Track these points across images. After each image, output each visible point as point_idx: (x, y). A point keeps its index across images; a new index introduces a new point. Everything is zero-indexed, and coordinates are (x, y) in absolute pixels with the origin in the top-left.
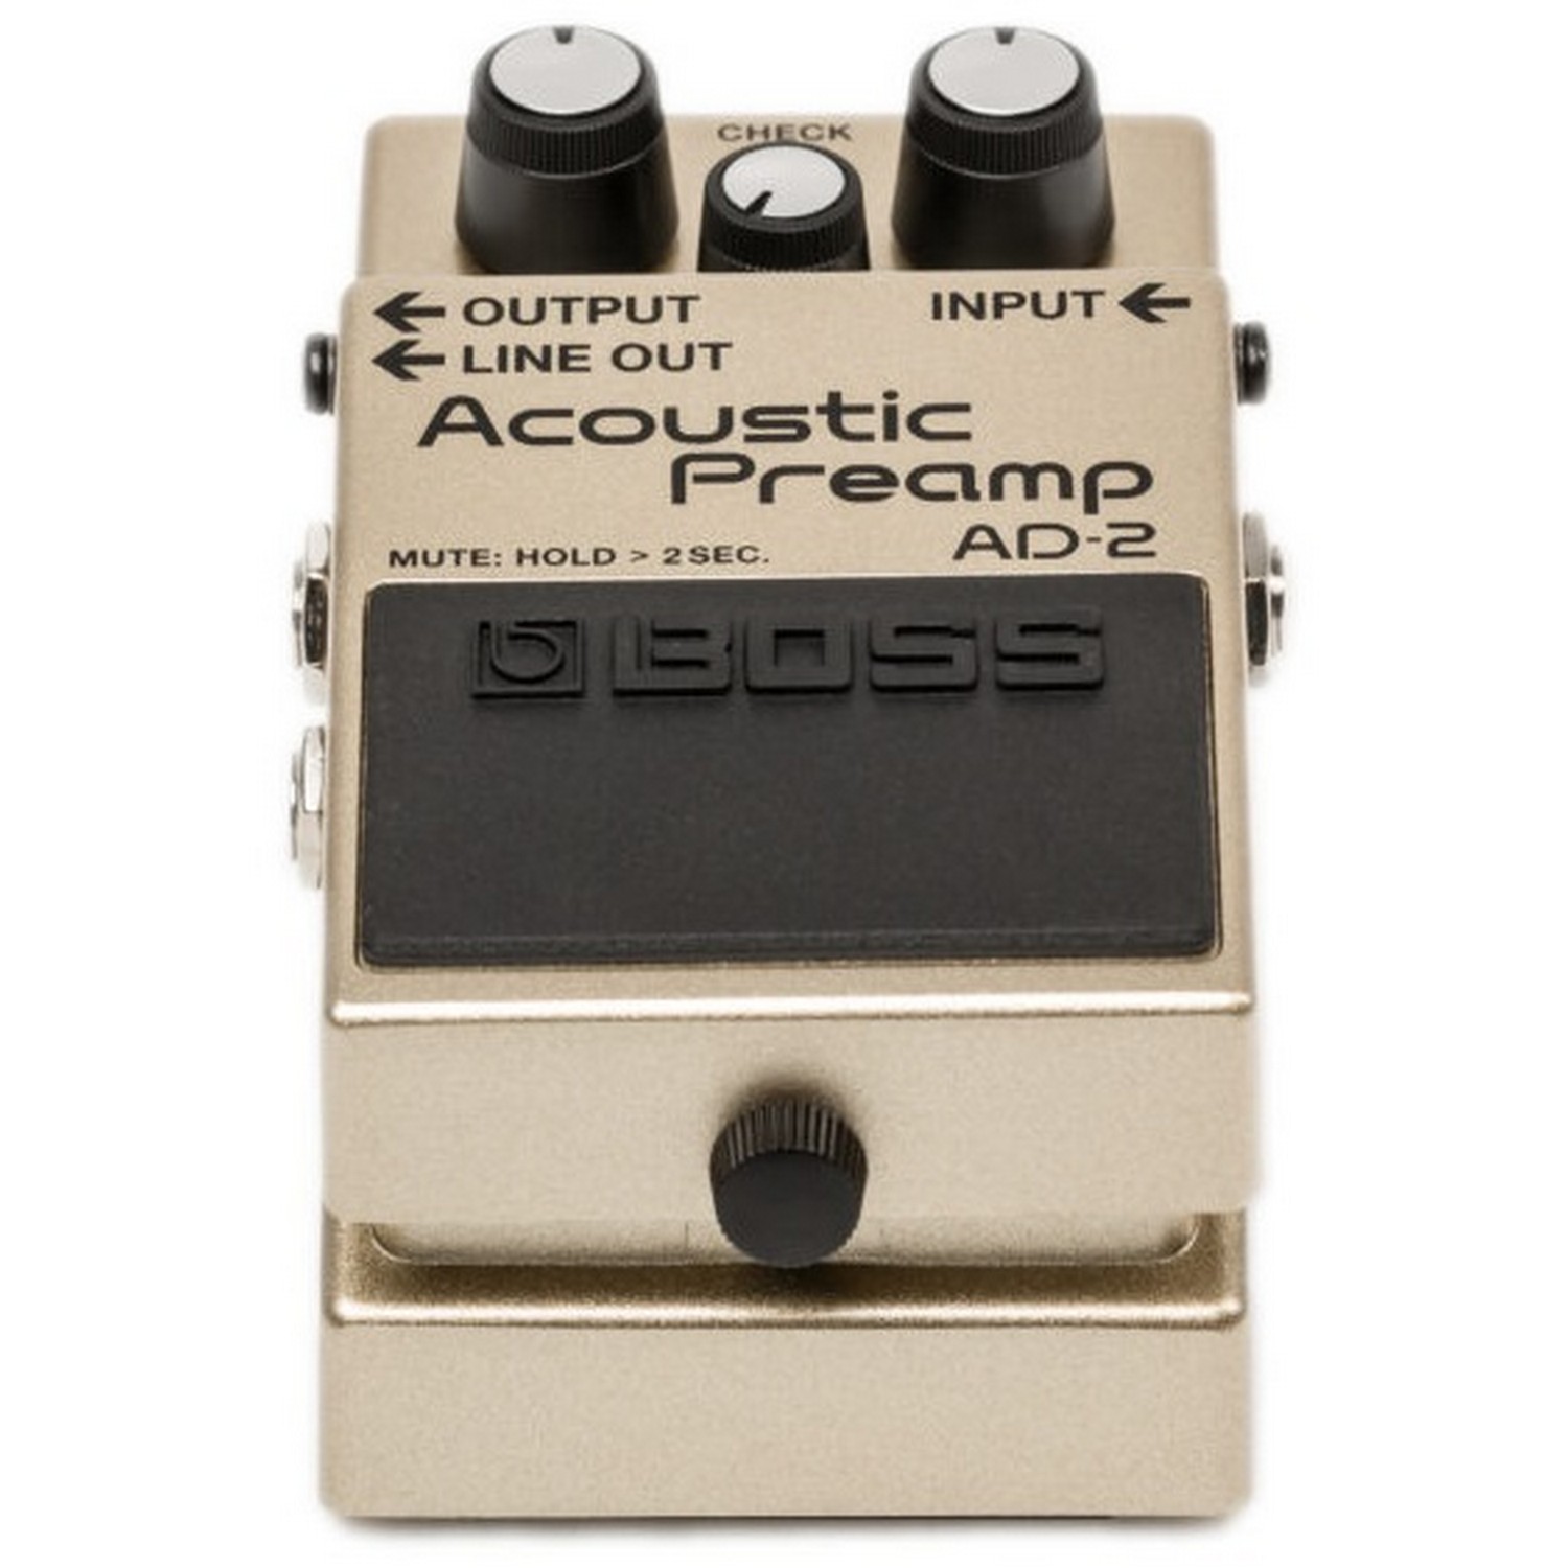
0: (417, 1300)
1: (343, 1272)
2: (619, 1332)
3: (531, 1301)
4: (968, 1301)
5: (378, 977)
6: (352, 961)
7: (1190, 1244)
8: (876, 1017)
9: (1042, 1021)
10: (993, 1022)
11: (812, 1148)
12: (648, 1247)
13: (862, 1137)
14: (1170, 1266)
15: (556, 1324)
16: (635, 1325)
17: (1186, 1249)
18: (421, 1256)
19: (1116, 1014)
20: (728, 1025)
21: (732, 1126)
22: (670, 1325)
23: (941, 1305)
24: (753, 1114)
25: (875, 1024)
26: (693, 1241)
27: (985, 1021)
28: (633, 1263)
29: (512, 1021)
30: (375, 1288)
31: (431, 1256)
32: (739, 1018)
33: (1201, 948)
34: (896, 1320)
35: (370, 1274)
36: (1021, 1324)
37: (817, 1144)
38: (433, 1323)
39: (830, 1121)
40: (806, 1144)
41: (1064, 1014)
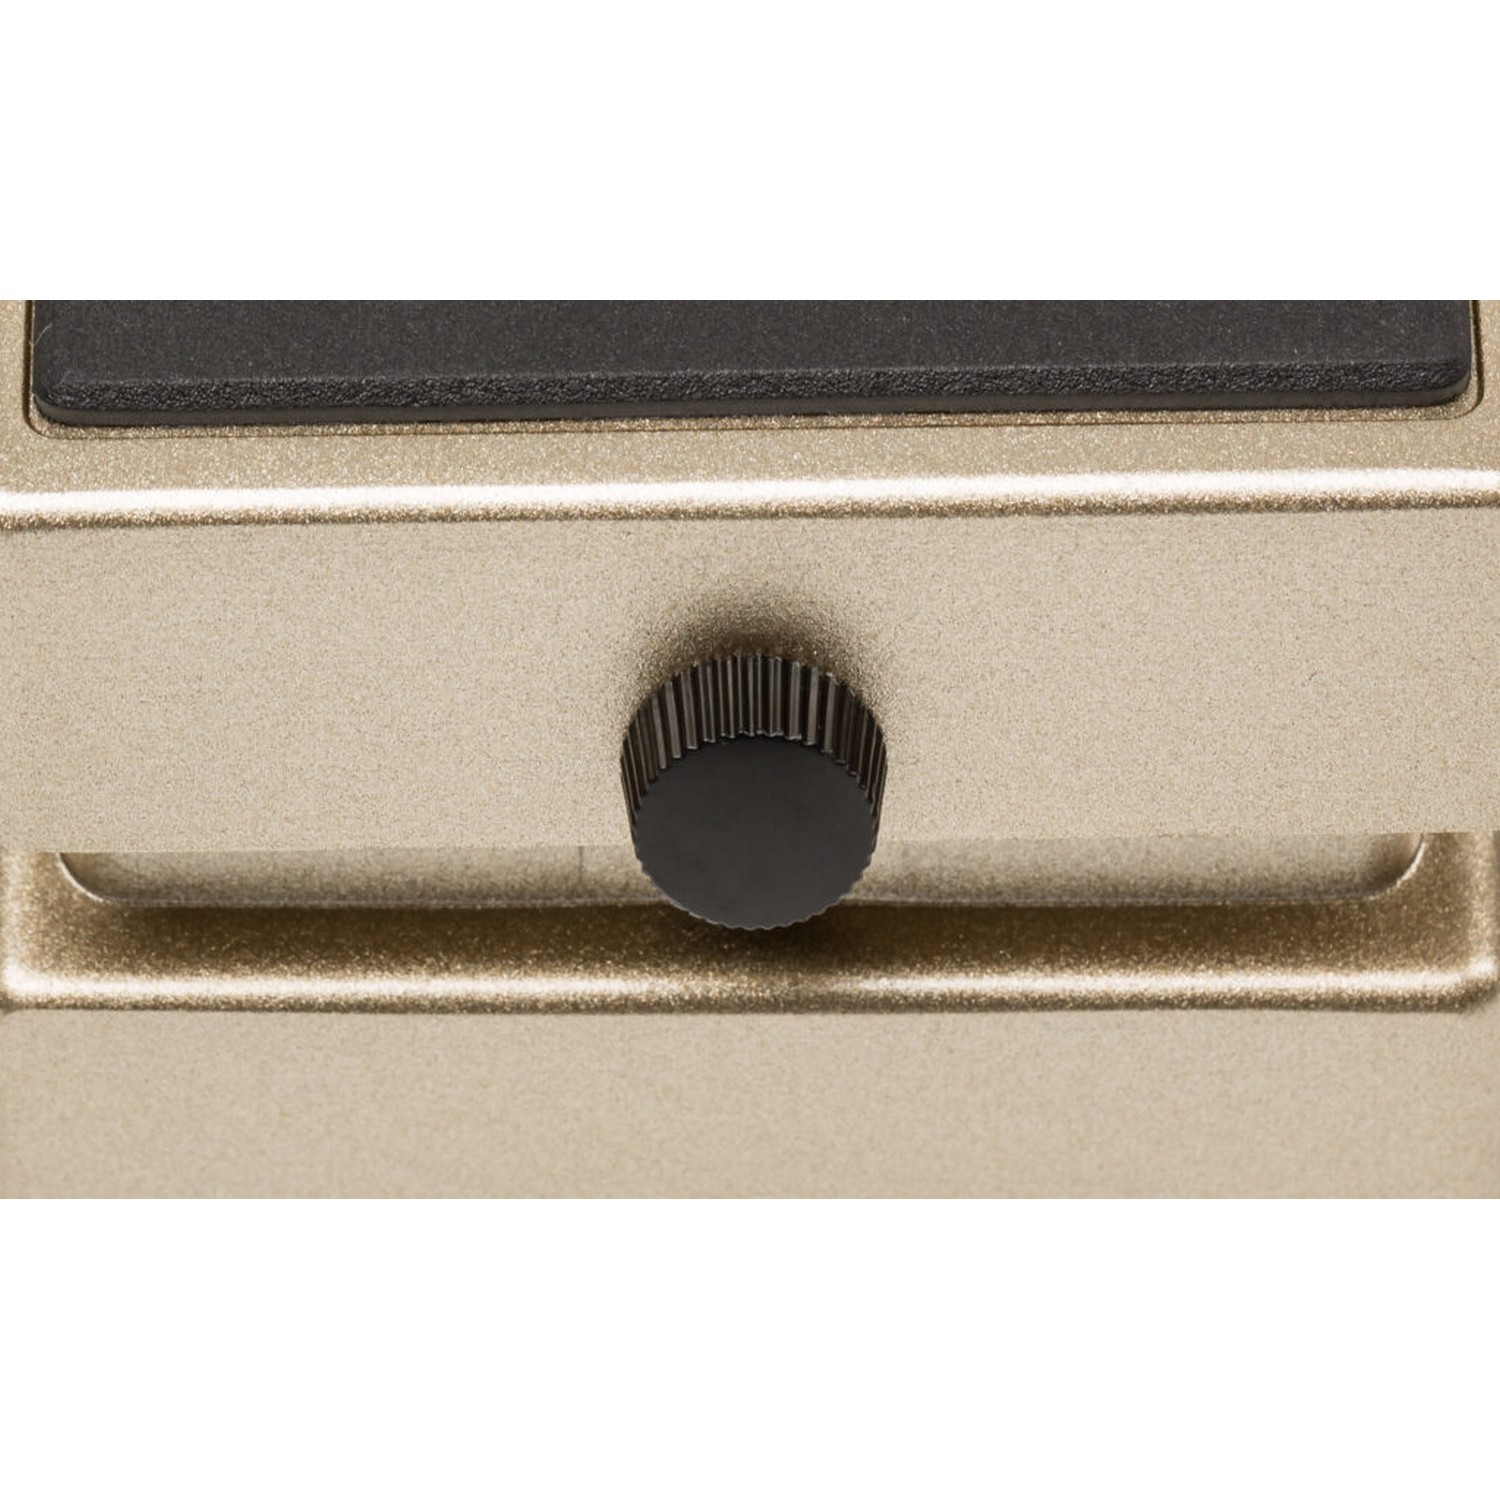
0: (132, 968)
1: (13, 920)
2: (467, 1020)
3: (323, 970)
4: (1047, 968)
5: (63, 445)
6: (18, 420)
7: (1413, 868)
8: (904, 512)
9: (1183, 518)
10: (1101, 520)
11: (795, 736)
12: (517, 879)
13: (878, 712)
14: (1380, 905)
15: (363, 1007)
16: (495, 1007)
17: (1407, 876)
18: (141, 893)
19: (1307, 505)
20: (655, 526)
21: (660, 693)
22: (555, 1007)
23: (1004, 973)
24: (694, 672)
25: (901, 525)
26: (591, 868)
27: (1085, 519)
28: (492, 903)
29: (288, 520)
30: (63, 949)
31: (156, 893)
32: (674, 515)
33: (1448, 392)
34: (928, 997)
35: (54, 922)
36: (1135, 1003)
37: (803, 730)
38: (158, 1006)
39: (824, 683)
40: (785, 726)
41: (1221, 506)
